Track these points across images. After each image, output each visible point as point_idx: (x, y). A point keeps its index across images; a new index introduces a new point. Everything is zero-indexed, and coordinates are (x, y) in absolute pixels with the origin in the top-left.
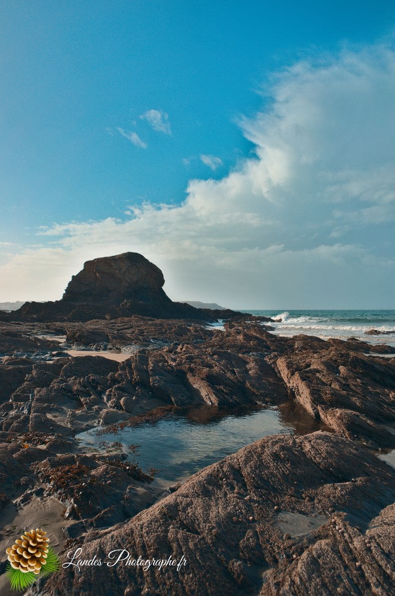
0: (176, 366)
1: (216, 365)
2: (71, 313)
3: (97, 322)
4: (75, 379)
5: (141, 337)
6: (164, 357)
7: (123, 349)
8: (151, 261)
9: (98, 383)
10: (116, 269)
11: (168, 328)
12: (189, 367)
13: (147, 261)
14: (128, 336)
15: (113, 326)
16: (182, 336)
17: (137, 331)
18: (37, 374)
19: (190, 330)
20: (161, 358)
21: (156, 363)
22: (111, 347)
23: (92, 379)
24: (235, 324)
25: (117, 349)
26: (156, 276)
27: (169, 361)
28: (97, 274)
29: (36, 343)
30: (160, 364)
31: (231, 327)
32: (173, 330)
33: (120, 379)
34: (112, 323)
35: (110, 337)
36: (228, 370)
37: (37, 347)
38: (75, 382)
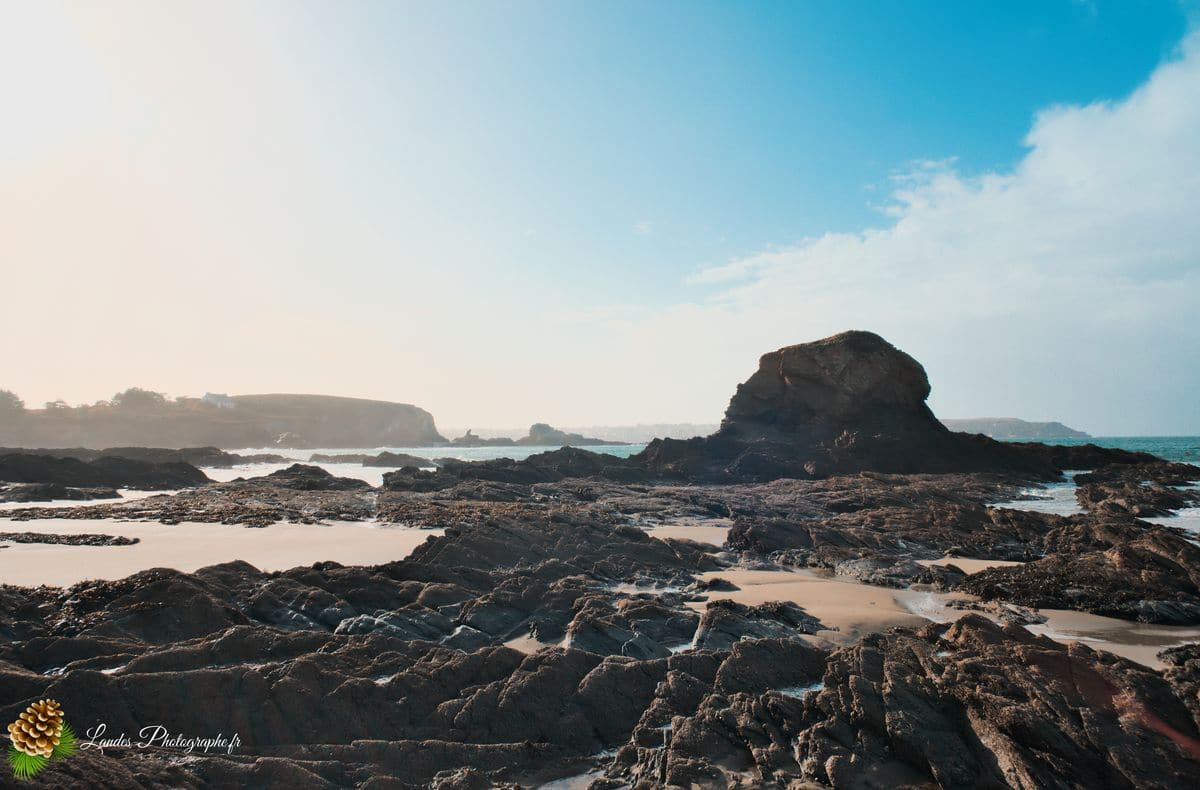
0: (941, 686)
1: (1034, 696)
2: (737, 462)
3: (788, 484)
4: (742, 699)
5: (877, 536)
6: (915, 658)
7: (840, 567)
8: (898, 346)
9: (784, 715)
10: (824, 368)
11: (937, 512)
12: (971, 697)
13: (889, 347)
14: (849, 533)
15: (821, 496)
16: (970, 532)
17: (869, 519)
18: (675, 681)
19: (989, 517)
20: (911, 662)
21: (899, 673)
22: (814, 560)
23: (773, 705)
24: (1107, 490)
25: (827, 565)
26: (911, 378)
27: (928, 671)
28: (787, 380)
29: (673, 552)
30: (908, 679)
31: (1097, 496)
32: (950, 518)
33: (825, 709)
34: (818, 490)
35: (813, 536)
36: (1065, 711)
37: (676, 562)
38: (740, 705)
